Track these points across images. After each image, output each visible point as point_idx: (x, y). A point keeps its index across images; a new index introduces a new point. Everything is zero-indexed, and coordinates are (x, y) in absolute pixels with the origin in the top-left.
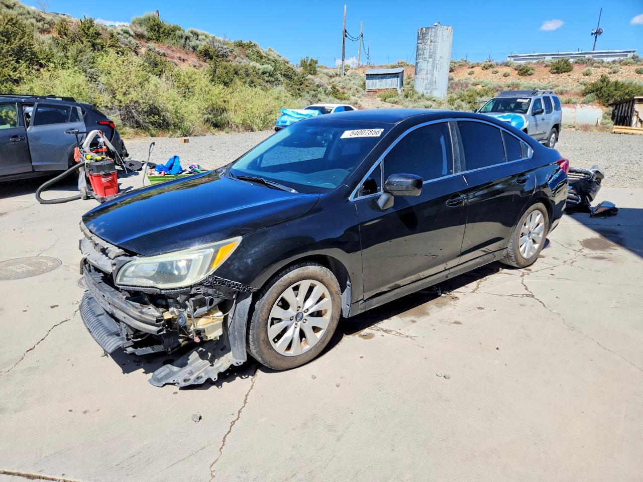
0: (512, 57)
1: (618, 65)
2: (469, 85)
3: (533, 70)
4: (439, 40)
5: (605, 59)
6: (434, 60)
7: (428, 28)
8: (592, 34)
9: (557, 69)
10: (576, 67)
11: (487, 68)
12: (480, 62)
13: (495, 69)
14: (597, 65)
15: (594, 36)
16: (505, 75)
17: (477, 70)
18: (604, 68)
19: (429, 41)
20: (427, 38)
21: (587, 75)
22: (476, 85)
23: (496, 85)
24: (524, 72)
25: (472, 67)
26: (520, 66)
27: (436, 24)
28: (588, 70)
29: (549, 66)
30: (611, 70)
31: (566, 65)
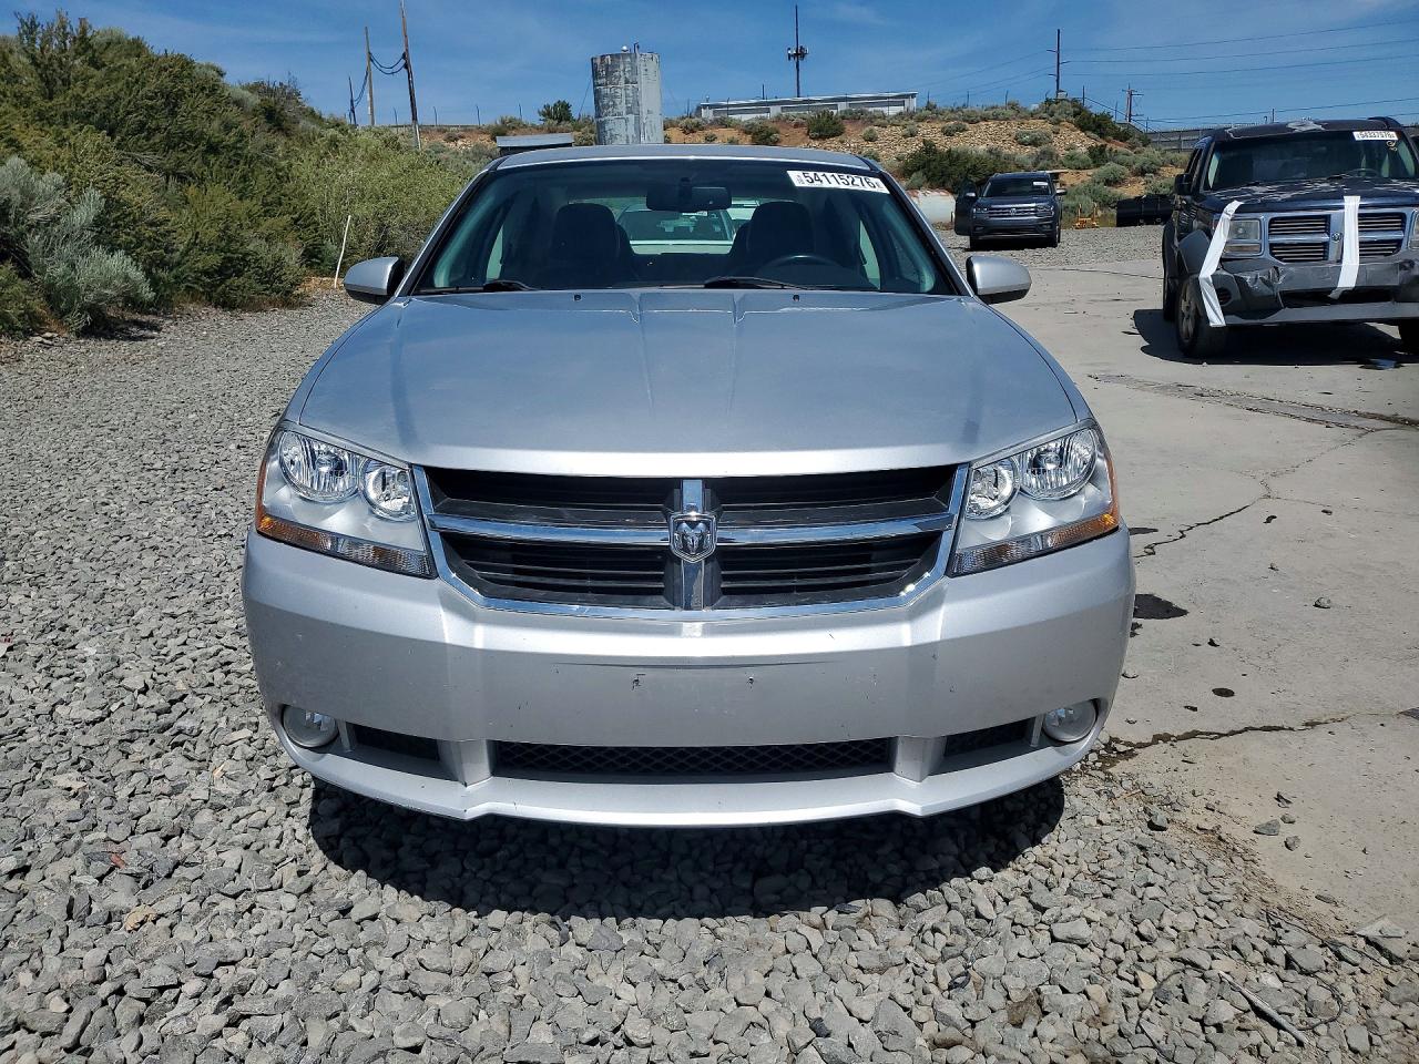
1: (911, 121)
3: (777, 132)
4: (642, 78)
6: (638, 120)
7: (617, 56)
8: (789, 55)
9: (819, 129)
10: (849, 127)
11: (692, 131)
12: (675, 117)
13: (709, 132)
14: (880, 121)
15: (793, 62)
17: (676, 133)
18: (893, 128)
19: (622, 81)
20: (617, 74)
21: (871, 140)
24: (762, 137)
26: (753, 125)
27: (625, 48)
28: (871, 131)
29: (802, 125)
30: (905, 131)
31: (830, 122)
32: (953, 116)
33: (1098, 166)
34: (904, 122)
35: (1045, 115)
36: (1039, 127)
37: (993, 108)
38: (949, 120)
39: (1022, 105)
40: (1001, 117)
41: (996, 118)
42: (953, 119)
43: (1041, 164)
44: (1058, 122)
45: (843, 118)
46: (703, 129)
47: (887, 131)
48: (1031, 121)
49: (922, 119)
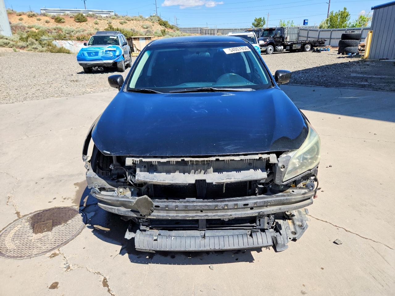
0: (44, 10)
1: (110, 19)
2: (26, 28)
3: (64, 19)
5: (102, 15)
9: (78, 19)
10: (89, 19)
11: (31, 17)
12: (25, 12)
13: (38, 18)
14: (100, 18)
16: (47, 22)
17: (25, 17)
18: (104, 21)
21: (97, 24)
22: (31, 28)
23: (46, 29)
24: (58, 20)
25: (20, 15)
26: (54, 16)
28: (96, 21)
29: (73, 17)
30: (108, 22)
31: (82, 17)
32: (122, 18)
33: (164, 36)
34: (107, 19)
35: (150, 20)
36: (148, 23)
37: (135, 17)
38: (121, 19)
39: (143, 17)
40: (137, 19)
41: (136, 20)
42: (123, 19)
43: (147, 34)
44: (153, 22)
45: (87, 16)
46: (36, 16)
47: (102, 21)
48: (146, 22)
49: (114, 19)
